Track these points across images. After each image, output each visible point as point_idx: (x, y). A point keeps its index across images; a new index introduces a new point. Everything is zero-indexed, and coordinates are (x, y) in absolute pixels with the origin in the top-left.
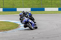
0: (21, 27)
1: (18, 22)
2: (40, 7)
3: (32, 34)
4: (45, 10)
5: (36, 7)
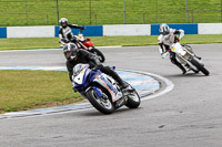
2: (183, 19)
5: (169, 19)
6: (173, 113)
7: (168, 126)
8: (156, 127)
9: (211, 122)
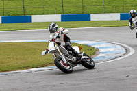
6: (134, 68)
7: (131, 76)
8: (124, 77)
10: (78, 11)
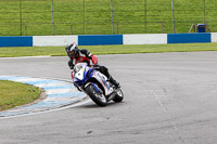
0: (48, 99)
1: (38, 82)
2: (109, 30)
3: (85, 120)
4: (125, 42)
5: (96, 30)
6: (100, 119)
7: (96, 132)
9: (137, 128)
10: (14, 32)
